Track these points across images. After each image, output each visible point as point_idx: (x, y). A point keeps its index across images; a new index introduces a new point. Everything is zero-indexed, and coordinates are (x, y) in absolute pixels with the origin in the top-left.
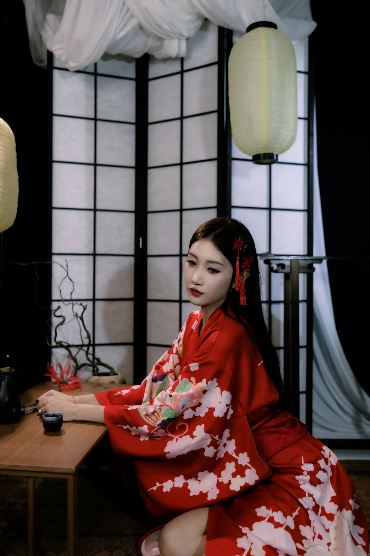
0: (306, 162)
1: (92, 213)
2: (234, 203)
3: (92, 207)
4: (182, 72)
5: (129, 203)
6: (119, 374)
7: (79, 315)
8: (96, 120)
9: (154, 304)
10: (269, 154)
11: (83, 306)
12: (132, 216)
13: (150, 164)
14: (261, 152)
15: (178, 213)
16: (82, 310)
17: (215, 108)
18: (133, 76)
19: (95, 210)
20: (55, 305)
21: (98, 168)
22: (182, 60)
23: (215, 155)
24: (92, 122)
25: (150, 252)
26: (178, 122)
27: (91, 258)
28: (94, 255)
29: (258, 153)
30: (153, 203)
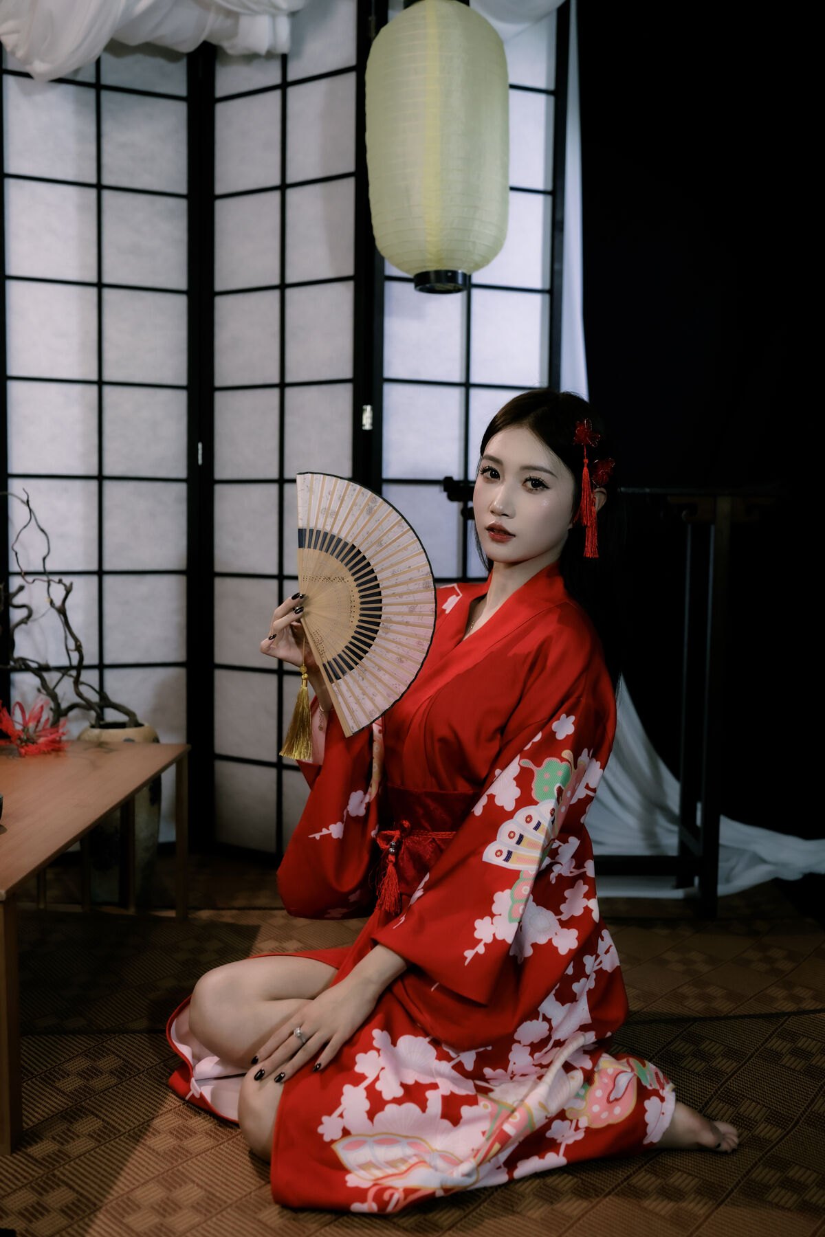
0: (547, 287)
1: (95, 388)
2: (389, 372)
3: (95, 377)
4: (284, 86)
5: (175, 368)
6: (146, 724)
7: (58, 603)
8: (99, 187)
9: (229, 581)
10: (447, 271)
11: (65, 585)
12: (183, 395)
13: (219, 286)
14: (432, 267)
15: (275, 392)
16: (64, 593)
17: (351, 167)
18: (183, 92)
19: (100, 383)
20: (15, 582)
21: (107, 292)
22: (284, 59)
23: (349, 270)
24: (93, 193)
25: (219, 474)
26: (276, 195)
27: (94, 485)
28: (100, 478)
29: (424, 270)
30: (226, 369)
